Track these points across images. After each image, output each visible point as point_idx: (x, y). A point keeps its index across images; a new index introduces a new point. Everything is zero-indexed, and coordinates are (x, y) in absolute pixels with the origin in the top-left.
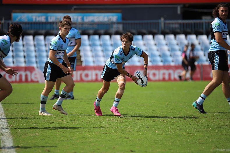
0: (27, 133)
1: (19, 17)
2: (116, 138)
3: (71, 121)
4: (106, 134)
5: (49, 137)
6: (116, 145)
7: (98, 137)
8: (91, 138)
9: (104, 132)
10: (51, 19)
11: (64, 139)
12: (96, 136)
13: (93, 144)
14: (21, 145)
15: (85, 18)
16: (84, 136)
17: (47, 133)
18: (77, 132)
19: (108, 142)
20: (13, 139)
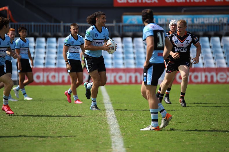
0: (137, 134)
1: (130, 20)
2: (226, 140)
3: (180, 122)
4: (217, 136)
5: (158, 139)
6: (227, 147)
7: (208, 139)
8: (201, 140)
9: (214, 134)
10: (161, 21)
11: (173, 140)
12: (206, 138)
13: (203, 146)
14: (132, 145)
15: (195, 20)
16: (194, 138)
17: (156, 134)
18: (186, 133)
19: (219, 144)
20: (124, 140)
